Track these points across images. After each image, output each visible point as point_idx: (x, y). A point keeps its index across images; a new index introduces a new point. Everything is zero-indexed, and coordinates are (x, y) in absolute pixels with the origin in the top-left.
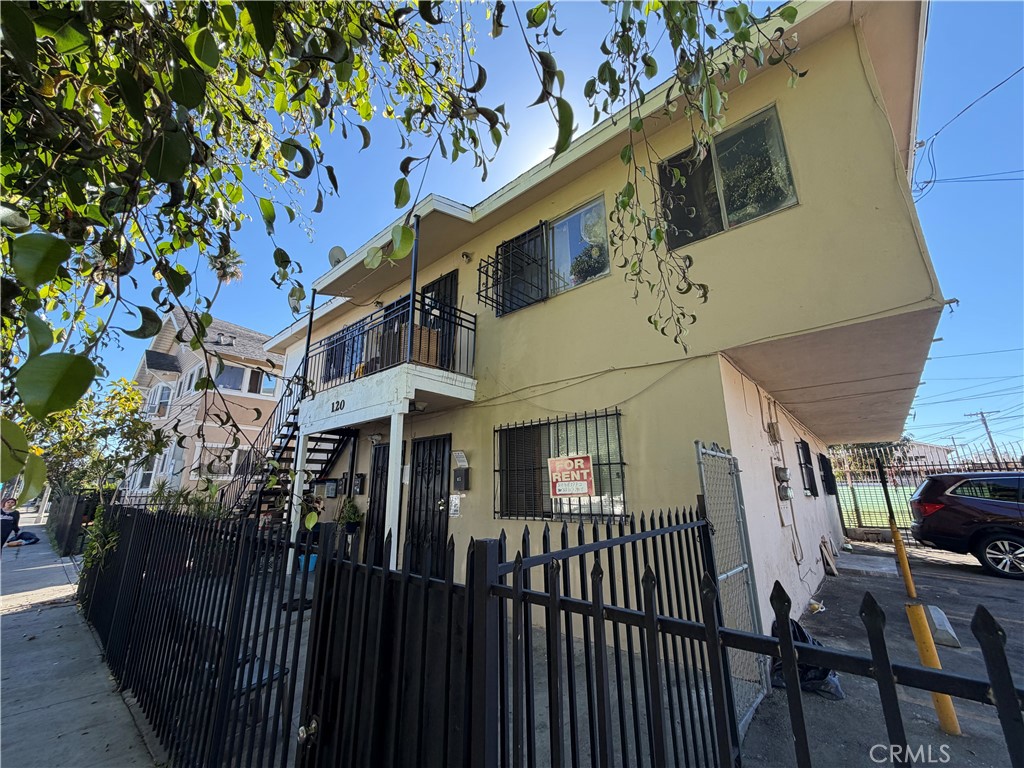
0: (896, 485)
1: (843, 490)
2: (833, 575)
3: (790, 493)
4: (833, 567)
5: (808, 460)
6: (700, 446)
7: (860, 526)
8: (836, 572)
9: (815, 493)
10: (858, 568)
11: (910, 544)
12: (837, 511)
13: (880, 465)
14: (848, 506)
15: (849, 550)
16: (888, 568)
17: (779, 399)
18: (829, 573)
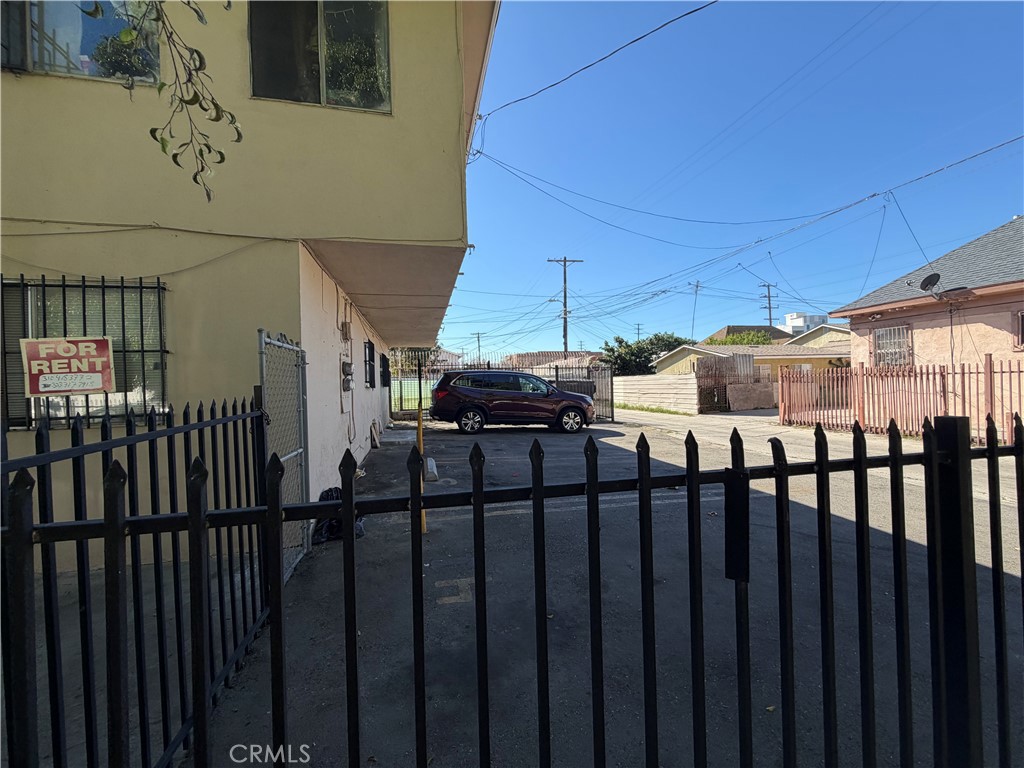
0: (427, 379)
1: (395, 384)
2: (376, 447)
3: (352, 385)
4: (377, 441)
5: (372, 358)
6: (264, 335)
7: (402, 410)
8: (379, 445)
9: (373, 385)
10: (393, 440)
11: (427, 420)
12: (388, 399)
13: (420, 366)
14: (395, 395)
15: (391, 428)
16: (411, 437)
17: (355, 301)
18: (374, 446)
